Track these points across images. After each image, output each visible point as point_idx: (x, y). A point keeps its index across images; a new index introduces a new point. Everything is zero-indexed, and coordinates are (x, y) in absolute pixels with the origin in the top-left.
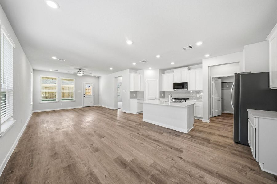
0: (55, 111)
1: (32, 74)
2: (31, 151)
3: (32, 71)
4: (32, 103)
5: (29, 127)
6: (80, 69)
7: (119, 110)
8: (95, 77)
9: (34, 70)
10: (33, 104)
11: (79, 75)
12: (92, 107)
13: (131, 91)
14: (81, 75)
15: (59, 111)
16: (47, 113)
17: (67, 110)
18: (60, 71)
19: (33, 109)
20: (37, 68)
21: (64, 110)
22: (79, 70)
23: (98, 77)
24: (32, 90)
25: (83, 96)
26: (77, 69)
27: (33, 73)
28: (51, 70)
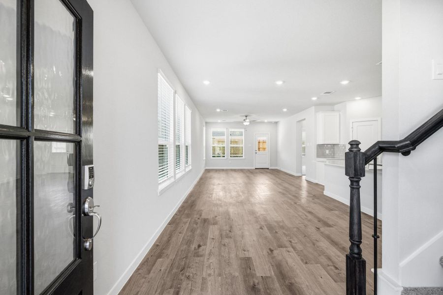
0: (223, 170)
1: (204, 128)
2: (200, 192)
3: (204, 124)
4: (204, 158)
5: (201, 179)
6: (246, 116)
7: (304, 178)
8: (270, 123)
9: (206, 123)
10: (206, 159)
11: (245, 124)
12: (266, 170)
13: (318, 145)
14: (248, 124)
15: (226, 171)
16: (216, 170)
17: (235, 170)
18: (228, 121)
19: (206, 164)
20: (208, 120)
21: (232, 170)
22: (245, 118)
23: (276, 123)
24: (204, 145)
25: (254, 152)
26: (243, 116)
27: (206, 127)
28: (219, 121)
